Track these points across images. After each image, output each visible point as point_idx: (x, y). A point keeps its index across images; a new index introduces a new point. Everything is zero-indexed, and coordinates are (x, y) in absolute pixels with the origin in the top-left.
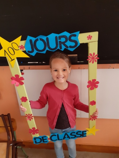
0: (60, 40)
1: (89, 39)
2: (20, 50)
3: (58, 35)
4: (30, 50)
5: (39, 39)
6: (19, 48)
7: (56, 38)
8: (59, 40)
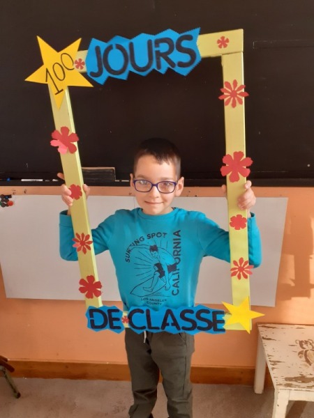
0: (157, 49)
1: (223, 47)
2: (76, 69)
3: (153, 38)
4: (96, 70)
5: (114, 47)
6: (75, 65)
7: (149, 43)
8: (155, 49)
